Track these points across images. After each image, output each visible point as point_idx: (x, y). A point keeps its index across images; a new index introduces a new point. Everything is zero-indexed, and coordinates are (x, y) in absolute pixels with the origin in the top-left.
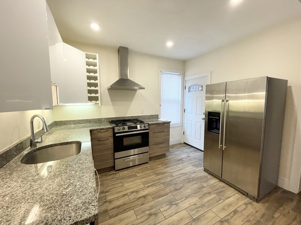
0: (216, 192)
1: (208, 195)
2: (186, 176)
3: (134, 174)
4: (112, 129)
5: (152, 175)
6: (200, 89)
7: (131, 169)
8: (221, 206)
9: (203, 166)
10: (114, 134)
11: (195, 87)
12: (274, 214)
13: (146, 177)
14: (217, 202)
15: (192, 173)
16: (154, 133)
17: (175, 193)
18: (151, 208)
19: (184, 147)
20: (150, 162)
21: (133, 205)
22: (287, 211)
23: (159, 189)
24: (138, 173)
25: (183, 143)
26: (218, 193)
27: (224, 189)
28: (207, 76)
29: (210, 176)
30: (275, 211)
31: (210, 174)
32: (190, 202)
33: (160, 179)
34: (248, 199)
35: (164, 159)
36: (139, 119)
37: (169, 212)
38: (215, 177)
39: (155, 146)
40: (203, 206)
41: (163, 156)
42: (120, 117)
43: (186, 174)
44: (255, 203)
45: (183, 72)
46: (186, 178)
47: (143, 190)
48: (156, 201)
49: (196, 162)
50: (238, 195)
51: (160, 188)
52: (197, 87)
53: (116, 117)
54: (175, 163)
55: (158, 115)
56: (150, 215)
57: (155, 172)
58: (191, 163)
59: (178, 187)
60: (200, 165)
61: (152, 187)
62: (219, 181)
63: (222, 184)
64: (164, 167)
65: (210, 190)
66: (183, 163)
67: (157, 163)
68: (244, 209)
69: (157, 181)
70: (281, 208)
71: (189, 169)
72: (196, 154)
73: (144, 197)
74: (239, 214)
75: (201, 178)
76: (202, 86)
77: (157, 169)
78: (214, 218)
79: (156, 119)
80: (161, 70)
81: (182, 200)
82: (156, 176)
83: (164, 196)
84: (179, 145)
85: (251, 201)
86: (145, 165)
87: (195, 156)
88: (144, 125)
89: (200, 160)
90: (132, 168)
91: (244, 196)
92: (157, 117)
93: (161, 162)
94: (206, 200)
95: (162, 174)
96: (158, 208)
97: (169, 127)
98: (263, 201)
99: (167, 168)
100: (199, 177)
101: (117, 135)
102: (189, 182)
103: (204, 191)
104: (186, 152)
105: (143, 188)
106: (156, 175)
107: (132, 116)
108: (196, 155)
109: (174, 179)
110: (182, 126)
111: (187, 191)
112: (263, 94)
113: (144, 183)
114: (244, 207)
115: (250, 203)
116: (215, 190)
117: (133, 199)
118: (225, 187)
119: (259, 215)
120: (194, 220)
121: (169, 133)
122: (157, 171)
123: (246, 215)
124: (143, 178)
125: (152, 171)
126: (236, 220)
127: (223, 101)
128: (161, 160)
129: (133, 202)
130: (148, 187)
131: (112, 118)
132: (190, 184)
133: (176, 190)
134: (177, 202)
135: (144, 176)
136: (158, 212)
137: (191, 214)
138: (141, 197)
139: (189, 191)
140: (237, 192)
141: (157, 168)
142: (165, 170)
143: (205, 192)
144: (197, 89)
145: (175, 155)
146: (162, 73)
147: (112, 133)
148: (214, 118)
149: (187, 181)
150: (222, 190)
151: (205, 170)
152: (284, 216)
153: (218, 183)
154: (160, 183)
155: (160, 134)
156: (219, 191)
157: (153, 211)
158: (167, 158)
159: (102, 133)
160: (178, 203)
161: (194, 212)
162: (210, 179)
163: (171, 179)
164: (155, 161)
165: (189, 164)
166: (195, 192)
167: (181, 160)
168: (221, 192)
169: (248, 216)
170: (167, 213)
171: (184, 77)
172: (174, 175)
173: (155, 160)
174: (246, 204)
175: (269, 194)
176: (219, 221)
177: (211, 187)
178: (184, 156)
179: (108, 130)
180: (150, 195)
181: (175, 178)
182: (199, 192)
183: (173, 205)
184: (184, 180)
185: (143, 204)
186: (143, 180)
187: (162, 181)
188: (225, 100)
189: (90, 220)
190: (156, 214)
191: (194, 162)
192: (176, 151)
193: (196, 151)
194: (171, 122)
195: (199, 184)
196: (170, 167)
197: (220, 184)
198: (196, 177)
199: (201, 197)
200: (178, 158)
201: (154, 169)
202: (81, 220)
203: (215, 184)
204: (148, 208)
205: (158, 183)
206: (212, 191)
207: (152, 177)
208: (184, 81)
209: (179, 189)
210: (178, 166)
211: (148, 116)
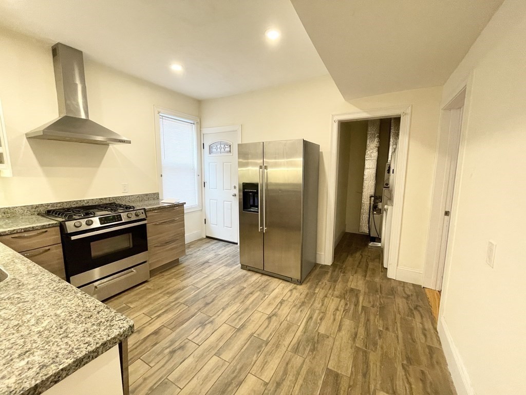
0: (258, 289)
1: (251, 295)
2: (218, 282)
3: (124, 307)
4: (58, 228)
5: (162, 297)
6: (228, 149)
7: (114, 300)
8: (267, 302)
9: (239, 262)
10: (65, 236)
11: (219, 146)
12: (315, 290)
13: (150, 304)
14: (262, 299)
15: (226, 276)
16: (156, 225)
17: (206, 308)
18: (173, 342)
19: (209, 242)
20: (151, 279)
21: (136, 353)
22: (324, 284)
23: (179, 312)
24: (131, 302)
25: (205, 237)
26: (262, 290)
27: (267, 283)
28: (236, 131)
29: (249, 273)
30: (316, 288)
31: (249, 270)
32: (230, 312)
33: (177, 299)
34: (293, 284)
35: (177, 268)
36: (118, 202)
37: (203, 335)
38: (257, 272)
39: (159, 248)
40: (246, 309)
41: (175, 263)
42: (70, 202)
43: (218, 279)
44: (299, 287)
45: (199, 121)
46: (219, 285)
47: (150, 324)
48: (178, 330)
49: (228, 260)
50: (283, 284)
51: (181, 311)
52: (222, 146)
53: (59, 203)
54: (198, 270)
55: (157, 194)
56: (173, 352)
57: (167, 291)
58: (222, 263)
59: (209, 299)
60: (235, 262)
61: (165, 315)
62: (260, 275)
63: (265, 278)
64: (182, 279)
65: (251, 290)
66: (210, 266)
67: (166, 277)
68: (290, 296)
69: (174, 303)
70: (320, 283)
71: (221, 272)
72: (228, 249)
73: (156, 333)
74: (286, 303)
75: (239, 279)
76: (230, 146)
77: (168, 287)
78: (260, 318)
79: (156, 201)
80: (159, 110)
81: (218, 314)
82: (169, 297)
83: (189, 318)
84: (199, 242)
85: (295, 285)
86: (143, 286)
87: (226, 253)
88: (135, 212)
89: (234, 256)
90: (116, 298)
91: (288, 283)
92: (156, 196)
93: (172, 274)
94: (248, 302)
95: (180, 289)
96: (184, 337)
97: (183, 213)
98: (305, 282)
99: (185, 279)
100: (236, 278)
101: (73, 238)
102: (224, 288)
103: (245, 292)
104: (212, 250)
105: (150, 322)
106: (168, 295)
107: (101, 199)
108: (228, 251)
109: (200, 291)
110: (202, 210)
111: (224, 300)
112: (300, 160)
113: (148, 314)
114: (289, 294)
115: (295, 288)
116: (258, 288)
117: (133, 345)
118: (269, 280)
119: (303, 296)
120: (239, 330)
121: (182, 222)
122: (168, 289)
123: (292, 301)
124: (145, 306)
125: (159, 292)
126: (283, 310)
127: (261, 167)
128: (173, 270)
129: (136, 348)
130: (159, 316)
131: (48, 205)
132: (226, 291)
133: (207, 304)
134: (211, 319)
135: (146, 304)
136: (185, 343)
137: (233, 324)
138: (149, 336)
139: (226, 300)
140: (281, 281)
141: (168, 284)
142: (184, 283)
143: (247, 293)
144: (223, 150)
145: (195, 257)
146: (160, 115)
147: (59, 236)
148: (251, 192)
149: (220, 288)
150: (266, 284)
151: (244, 267)
152: (322, 289)
153: (260, 278)
154: (179, 304)
155: (167, 226)
156: (263, 286)
157: (177, 344)
158: (183, 265)
159: (30, 239)
160: (214, 319)
161: (237, 320)
162: (251, 276)
163: (195, 293)
164: (161, 275)
165: (220, 265)
166: (235, 298)
167: (207, 262)
168: (264, 287)
169: (294, 301)
170: (200, 338)
171: (200, 128)
172: (199, 286)
173: (161, 273)
174: (291, 290)
175: (310, 273)
176: (267, 318)
177: (252, 286)
178: (208, 256)
179: (46, 230)
180: (165, 327)
181: (203, 290)
182: (238, 296)
183: (206, 325)
184: (215, 288)
185: (156, 344)
186: (145, 310)
187: (181, 300)
188: (263, 167)
189: (124, 336)
190: (182, 348)
191: (226, 261)
192: (195, 252)
193: (228, 245)
194: (185, 203)
195: (238, 286)
196: (191, 276)
197: (262, 279)
198: (232, 279)
199: (243, 301)
200: (201, 260)
201: (162, 287)
202: (111, 339)
203: (257, 281)
204: (168, 344)
205: (176, 304)
206: (253, 290)
207: (163, 299)
208: (200, 135)
209: (212, 302)
210: (204, 272)
211: (138, 196)
